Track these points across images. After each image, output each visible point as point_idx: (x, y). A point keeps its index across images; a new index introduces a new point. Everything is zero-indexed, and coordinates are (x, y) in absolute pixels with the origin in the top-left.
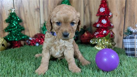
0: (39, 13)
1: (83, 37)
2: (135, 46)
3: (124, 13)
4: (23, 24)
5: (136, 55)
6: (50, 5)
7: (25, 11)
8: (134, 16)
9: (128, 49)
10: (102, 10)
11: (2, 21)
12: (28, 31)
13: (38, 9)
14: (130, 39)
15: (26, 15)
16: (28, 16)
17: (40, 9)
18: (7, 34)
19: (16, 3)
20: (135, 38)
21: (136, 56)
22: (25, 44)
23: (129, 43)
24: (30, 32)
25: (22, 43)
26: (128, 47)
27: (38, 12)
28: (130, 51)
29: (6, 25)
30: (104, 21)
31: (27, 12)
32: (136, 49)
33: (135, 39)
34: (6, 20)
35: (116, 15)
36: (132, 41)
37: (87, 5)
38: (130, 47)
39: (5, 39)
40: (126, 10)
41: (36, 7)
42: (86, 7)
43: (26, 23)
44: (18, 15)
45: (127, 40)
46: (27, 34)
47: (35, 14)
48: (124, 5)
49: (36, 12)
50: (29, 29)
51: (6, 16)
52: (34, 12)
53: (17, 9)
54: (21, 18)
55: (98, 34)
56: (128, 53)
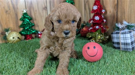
0: (46, 12)
1: (82, 31)
2: (120, 41)
3: (116, 10)
4: (33, 21)
5: (121, 48)
6: (56, 3)
7: (35, 10)
8: (124, 12)
9: (115, 43)
10: (95, 8)
11: (18, 19)
12: (38, 26)
13: (45, 8)
14: (116, 34)
15: (36, 13)
16: (37, 14)
17: (47, 8)
18: (22, 29)
19: (28, 5)
20: (120, 33)
21: (121, 50)
22: (36, 37)
23: (115, 38)
24: (39, 27)
25: (33, 36)
26: (114, 41)
27: (46, 10)
28: (116, 45)
29: (20, 23)
30: (97, 18)
31: (36, 11)
32: (120, 43)
33: (120, 35)
34: (20, 19)
35: (110, 11)
36: (117, 36)
37: (86, 2)
38: (116, 41)
39: (20, 33)
40: (118, 7)
41: (44, 6)
42: (86, 4)
43: (36, 20)
44: (29, 15)
45: (113, 35)
46: (37, 29)
47: (43, 13)
48: (116, 2)
49: (44, 11)
50: (39, 25)
51: (20, 16)
52: (42, 10)
53: (28, 9)
54: (31, 16)
55: (92, 29)
56: (115, 46)
